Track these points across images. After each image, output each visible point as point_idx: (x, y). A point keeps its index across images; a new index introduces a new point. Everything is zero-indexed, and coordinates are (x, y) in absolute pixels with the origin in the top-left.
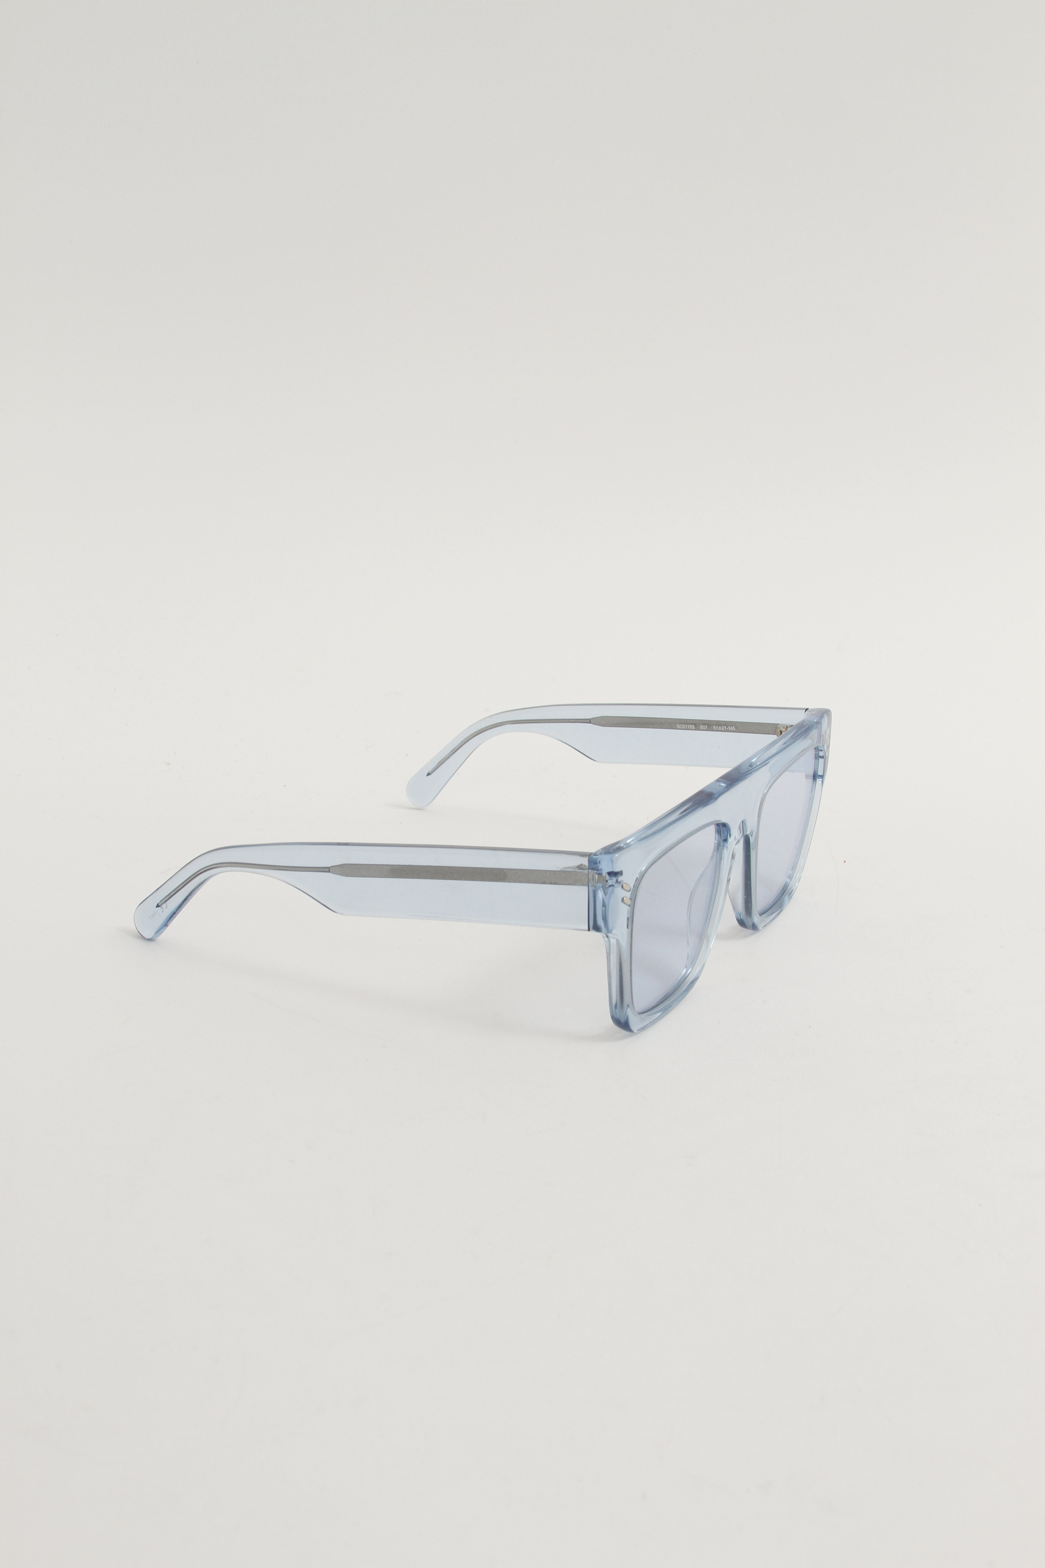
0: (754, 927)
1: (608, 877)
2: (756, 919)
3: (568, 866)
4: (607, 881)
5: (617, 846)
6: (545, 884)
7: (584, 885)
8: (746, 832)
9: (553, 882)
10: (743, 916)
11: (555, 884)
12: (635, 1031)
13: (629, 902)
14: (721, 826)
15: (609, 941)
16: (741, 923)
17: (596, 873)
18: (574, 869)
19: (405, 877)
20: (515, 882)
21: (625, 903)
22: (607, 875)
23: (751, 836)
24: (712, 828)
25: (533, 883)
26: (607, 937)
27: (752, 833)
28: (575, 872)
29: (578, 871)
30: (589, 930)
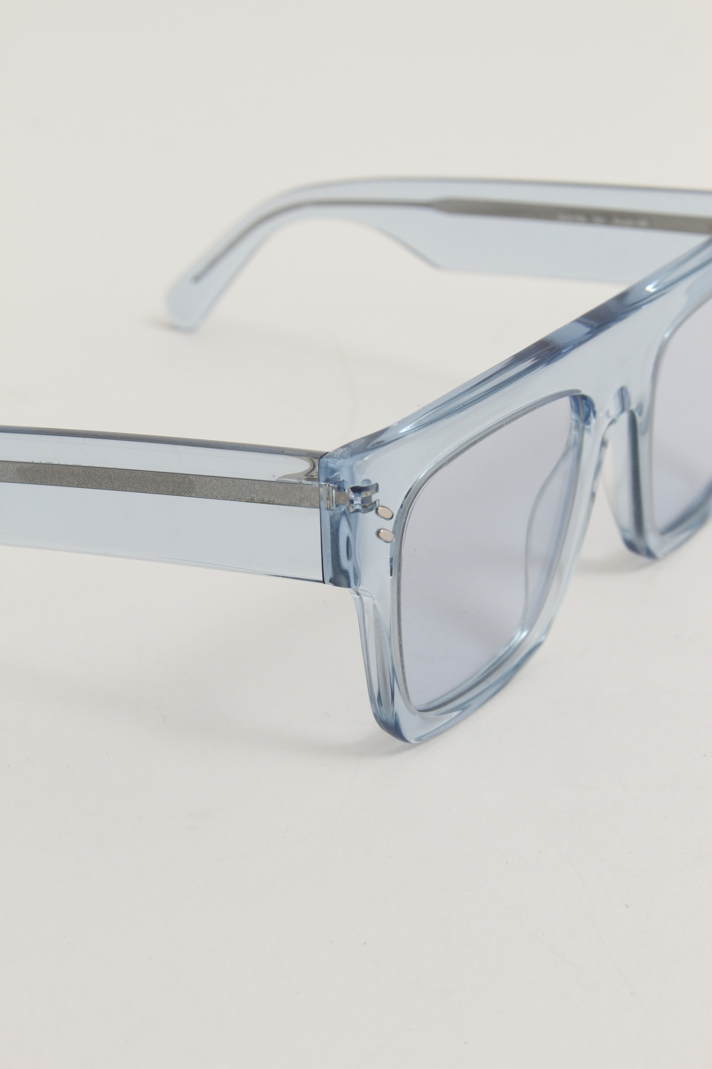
0: (650, 554)
1: (352, 496)
2: (652, 540)
3: (289, 472)
4: (352, 502)
5: (379, 440)
6: (253, 502)
7: (315, 507)
8: (629, 405)
9: (266, 500)
10: (631, 535)
11: (269, 503)
12: (413, 741)
13: (390, 537)
14: (579, 400)
15: (361, 599)
16: (631, 546)
17: (333, 488)
18: (299, 479)
19: (41, 483)
20: (206, 497)
21: (381, 538)
22: (351, 492)
23: (640, 414)
24: (566, 402)
25: (235, 500)
26: (358, 594)
27: (640, 407)
28: (300, 483)
29: (306, 482)
30: (323, 582)
